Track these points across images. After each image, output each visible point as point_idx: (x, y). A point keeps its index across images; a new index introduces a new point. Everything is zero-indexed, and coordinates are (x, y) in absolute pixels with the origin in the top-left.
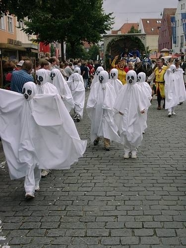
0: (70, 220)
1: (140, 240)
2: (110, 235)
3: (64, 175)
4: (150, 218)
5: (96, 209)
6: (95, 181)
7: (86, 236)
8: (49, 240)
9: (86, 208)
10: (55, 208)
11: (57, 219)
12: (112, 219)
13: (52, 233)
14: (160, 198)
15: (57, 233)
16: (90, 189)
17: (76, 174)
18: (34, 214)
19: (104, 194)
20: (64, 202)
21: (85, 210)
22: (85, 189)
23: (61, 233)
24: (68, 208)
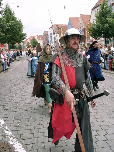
0: (20, 105)
1: (45, 110)
2: (35, 109)
5: (29, 101)
6: (27, 92)
7: (27, 110)
8: (14, 113)
9: (25, 101)
10: (14, 102)
11: (16, 105)
12: (35, 104)
13: (15, 110)
15: (17, 110)
16: (25, 95)
17: (20, 90)
18: (7, 104)
23: (18, 110)
24: (19, 102)
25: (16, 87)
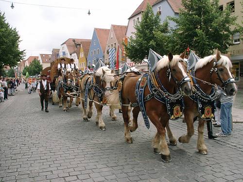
0: (22, 177)
3: (10, 149)
4: (72, 170)
5: (37, 168)
6: (31, 151)
9: (31, 169)
10: (10, 171)
11: (13, 178)
12: (49, 173)
14: (74, 157)
16: (29, 156)
17: (18, 148)
19: (39, 158)
20: (15, 167)
21: (30, 169)
22: (26, 157)
24: (19, 170)
25: (10, 143)
